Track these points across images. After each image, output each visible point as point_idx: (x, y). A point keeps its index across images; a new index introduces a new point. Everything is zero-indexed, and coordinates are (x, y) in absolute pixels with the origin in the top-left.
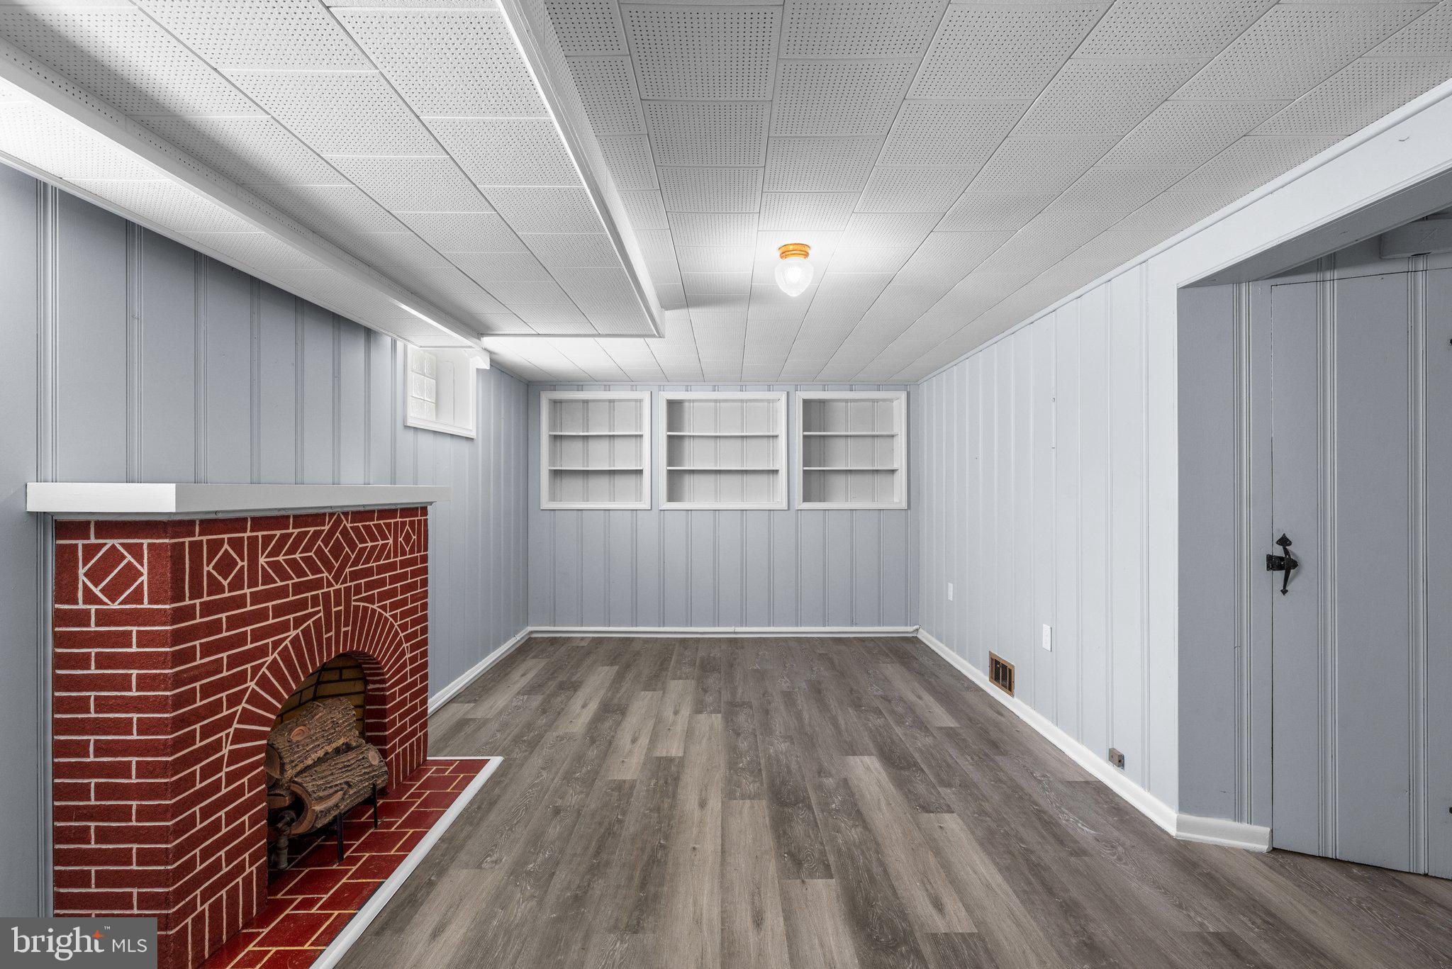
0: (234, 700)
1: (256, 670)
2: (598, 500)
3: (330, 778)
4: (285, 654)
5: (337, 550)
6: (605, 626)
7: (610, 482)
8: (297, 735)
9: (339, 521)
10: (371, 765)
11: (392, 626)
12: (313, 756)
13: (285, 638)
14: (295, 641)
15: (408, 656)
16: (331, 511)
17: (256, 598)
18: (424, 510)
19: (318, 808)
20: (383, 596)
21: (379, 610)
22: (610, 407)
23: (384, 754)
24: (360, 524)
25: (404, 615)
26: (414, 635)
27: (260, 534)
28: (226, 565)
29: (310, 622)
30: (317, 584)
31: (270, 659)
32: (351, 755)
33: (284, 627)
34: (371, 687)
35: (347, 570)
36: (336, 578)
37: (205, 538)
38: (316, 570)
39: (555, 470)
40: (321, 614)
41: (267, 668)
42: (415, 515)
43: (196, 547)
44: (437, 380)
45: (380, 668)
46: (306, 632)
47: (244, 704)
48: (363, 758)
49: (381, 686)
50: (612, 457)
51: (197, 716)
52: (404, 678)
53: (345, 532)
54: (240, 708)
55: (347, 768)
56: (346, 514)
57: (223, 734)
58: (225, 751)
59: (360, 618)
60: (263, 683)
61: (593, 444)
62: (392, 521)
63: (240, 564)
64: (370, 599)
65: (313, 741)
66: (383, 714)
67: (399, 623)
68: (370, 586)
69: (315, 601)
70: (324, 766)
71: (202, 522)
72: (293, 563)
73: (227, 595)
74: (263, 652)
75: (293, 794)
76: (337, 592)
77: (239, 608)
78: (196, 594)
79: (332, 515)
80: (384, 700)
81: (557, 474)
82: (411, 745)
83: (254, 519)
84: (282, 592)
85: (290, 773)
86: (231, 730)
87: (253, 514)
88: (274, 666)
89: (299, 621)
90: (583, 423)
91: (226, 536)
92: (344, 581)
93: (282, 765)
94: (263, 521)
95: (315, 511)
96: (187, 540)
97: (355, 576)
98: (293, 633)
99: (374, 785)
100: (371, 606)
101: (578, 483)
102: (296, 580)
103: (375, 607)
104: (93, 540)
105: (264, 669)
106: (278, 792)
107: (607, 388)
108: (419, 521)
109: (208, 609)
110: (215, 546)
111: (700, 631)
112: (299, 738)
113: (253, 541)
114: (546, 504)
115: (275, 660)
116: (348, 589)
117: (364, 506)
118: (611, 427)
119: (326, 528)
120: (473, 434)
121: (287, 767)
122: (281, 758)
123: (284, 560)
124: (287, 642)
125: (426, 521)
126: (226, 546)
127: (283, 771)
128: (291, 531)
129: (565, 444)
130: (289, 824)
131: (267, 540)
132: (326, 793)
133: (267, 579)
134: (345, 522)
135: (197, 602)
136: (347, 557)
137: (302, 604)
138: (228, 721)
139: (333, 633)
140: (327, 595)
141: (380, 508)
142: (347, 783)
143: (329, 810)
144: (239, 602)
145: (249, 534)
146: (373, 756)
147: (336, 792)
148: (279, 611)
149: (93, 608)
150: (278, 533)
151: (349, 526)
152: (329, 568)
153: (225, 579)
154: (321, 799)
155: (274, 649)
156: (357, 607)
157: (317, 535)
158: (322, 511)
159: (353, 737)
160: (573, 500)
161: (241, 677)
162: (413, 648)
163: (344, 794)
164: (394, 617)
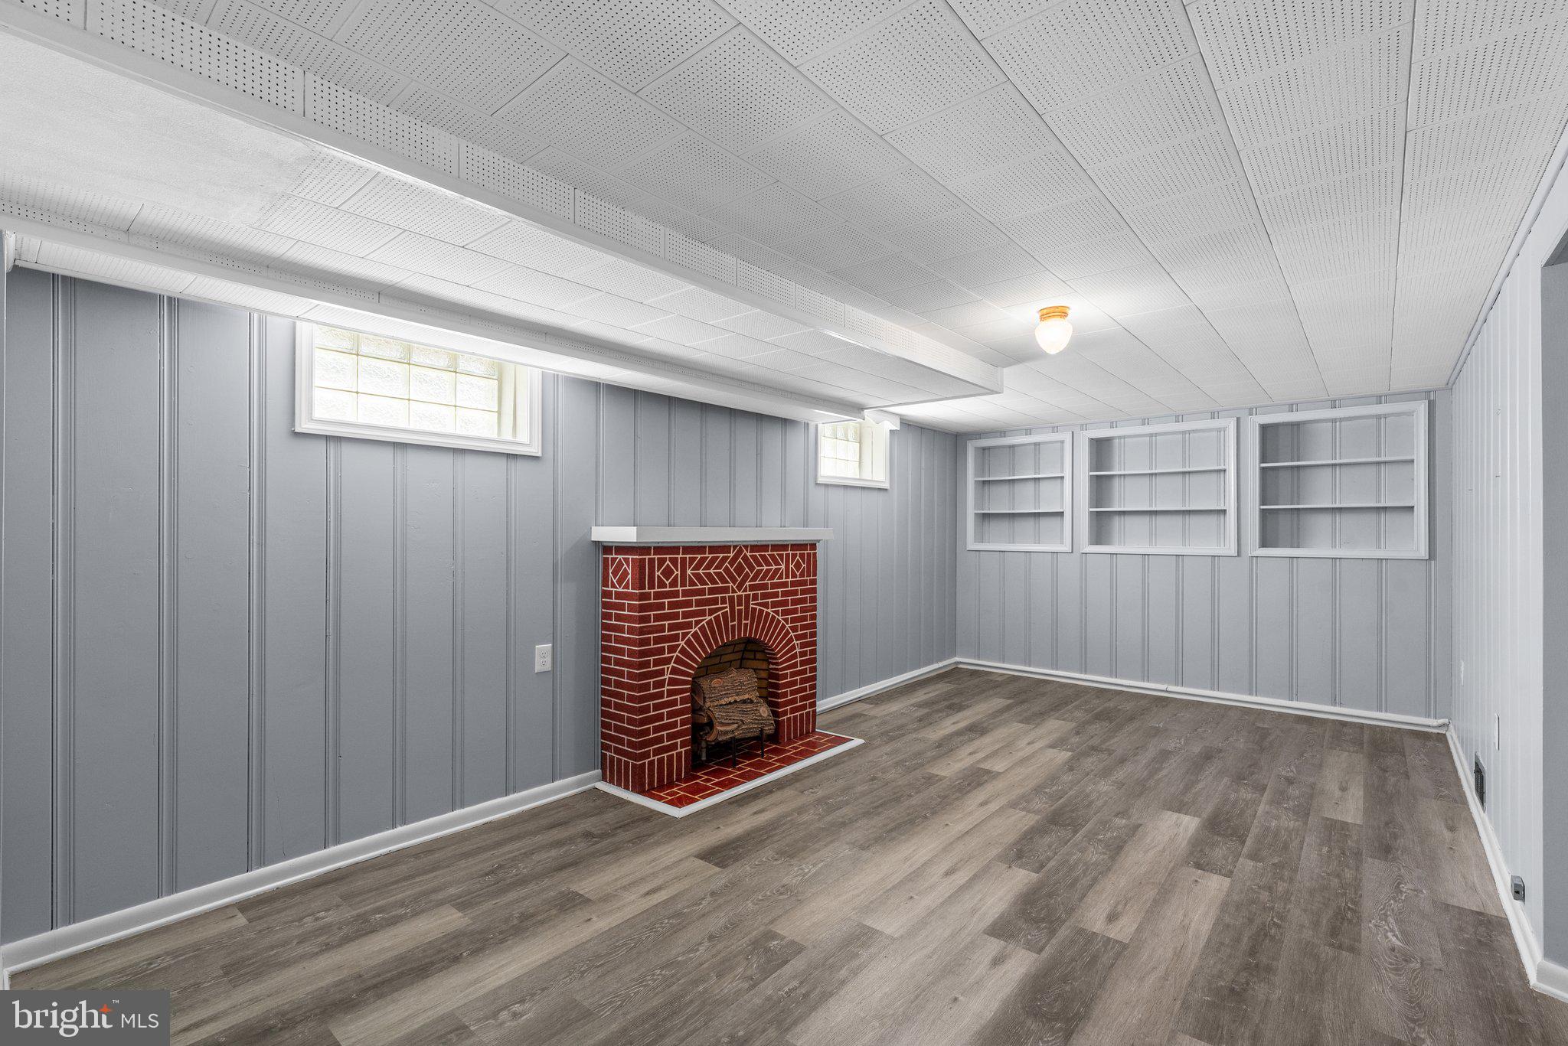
0: (672, 649)
1: (685, 635)
2: (1023, 543)
3: (731, 714)
4: (702, 629)
5: (740, 569)
6: (1025, 666)
7: (1035, 524)
8: (716, 682)
9: (740, 551)
10: (761, 716)
11: (783, 626)
12: (725, 699)
13: (703, 620)
14: (709, 623)
15: (798, 650)
16: (735, 544)
17: (686, 593)
18: (813, 546)
19: (720, 728)
20: (775, 604)
21: (772, 613)
22: (1035, 449)
23: (775, 714)
24: (757, 554)
25: (794, 620)
26: (804, 636)
27: (688, 556)
28: (668, 573)
29: (720, 613)
30: (726, 590)
31: (693, 630)
32: (749, 706)
33: (702, 613)
34: (771, 666)
35: (747, 583)
36: (739, 587)
37: (656, 557)
38: (724, 581)
39: (984, 514)
40: (728, 609)
41: (692, 635)
42: (806, 550)
43: (652, 561)
44: (860, 443)
45: (774, 654)
46: (717, 619)
47: (677, 653)
48: (756, 710)
49: (777, 667)
50: (1037, 499)
51: (651, 653)
52: (795, 665)
53: (745, 559)
54: (675, 655)
55: (744, 712)
56: (746, 547)
57: (666, 667)
58: (667, 677)
59: (757, 617)
60: (689, 643)
61: (1018, 487)
62: (784, 553)
63: (676, 573)
64: (766, 605)
65: (725, 690)
66: (777, 686)
67: (790, 625)
68: (764, 596)
69: (724, 601)
70: (729, 707)
71: (655, 548)
72: (708, 575)
73: (668, 589)
74: (689, 625)
75: (709, 716)
76: (739, 597)
77: (675, 598)
78: (651, 586)
79: (735, 547)
80: (777, 677)
81: (985, 517)
82: (801, 715)
83: (684, 548)
84: (701, 592)
85: (708, 704)
86: (670, 666)
87: (683, 544)
88: (695, 635)
89: (711, 612)
90: (1010, 468)
91: (668, 556)
92: (745, 591)
93: (704, 698)
94: (688, 549)
95: (723, 544)
96: (647, 557)
97: (752, 587)
98: (708, 618)
99: (762, 730)
100: (765, 610)
101: (1004, 526)
102: (711, 586)
103: (769, 611)
104: (614, 556)
105: (689, 636)
106: (702, 713)
107: (1028, 432)
108: (809, 554)
109: (658, 596)
110: (662, 561)
111: (1124, 684)
112: (717, 685)
113: (683, 560)
114: (972, 545)
115: (696, 632)
116: (747, 597)
117: (758, 541)
118: (1037, 470)
119: (732, 555)
120: (886, 485)
121: (707, 700)
122: (704, 694)
123: (703, 573)
124: (704, 622)
125: (815, 554)
126: (668, 562)
127: (705, 702)
128: (707, 555)
129: (994, 489)
130: (706, 734)
131: (692, 560)
132: (727, 721)
133: (692, 583)
134: (745, 552)
135: (652, 591)
136: (747, 575)
137: (715, 601)
138: (667, 661)
139: (736, 623)
140: (732, 599)
141: (773, 543)
142: (742, 721)
143: (726, 733)
144: (675, 594)
145: (681, 556)
146: (764, 711)
147: (733, 723)
148: (699, 603)
149: (614, 590)
150: (699, 556)
151: (748, 554)
152: (734, 581)
153: (667, 580)
154: (723, 724)
155: (696, 625)
156: (754, 610)
157: (724, 559)
158: (729, 544)
159: (754, 695)
160: (998, 542)
161: (675, 638)
162: (803, 645)
163: (739, 727)
164: (786, 620)
